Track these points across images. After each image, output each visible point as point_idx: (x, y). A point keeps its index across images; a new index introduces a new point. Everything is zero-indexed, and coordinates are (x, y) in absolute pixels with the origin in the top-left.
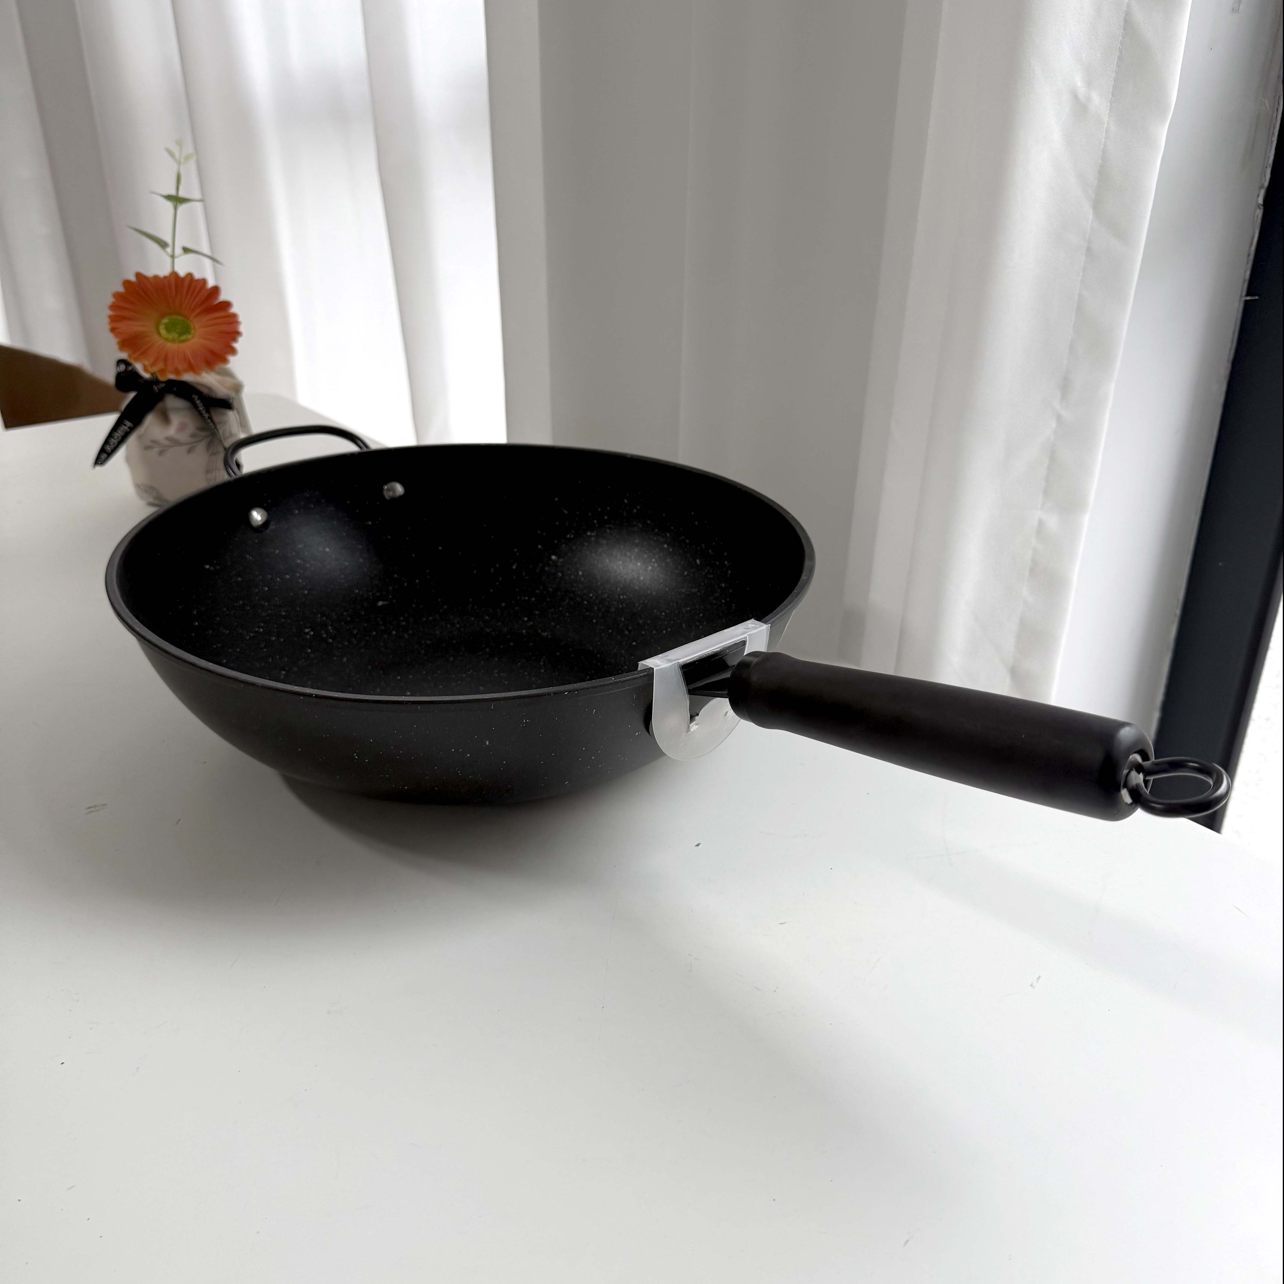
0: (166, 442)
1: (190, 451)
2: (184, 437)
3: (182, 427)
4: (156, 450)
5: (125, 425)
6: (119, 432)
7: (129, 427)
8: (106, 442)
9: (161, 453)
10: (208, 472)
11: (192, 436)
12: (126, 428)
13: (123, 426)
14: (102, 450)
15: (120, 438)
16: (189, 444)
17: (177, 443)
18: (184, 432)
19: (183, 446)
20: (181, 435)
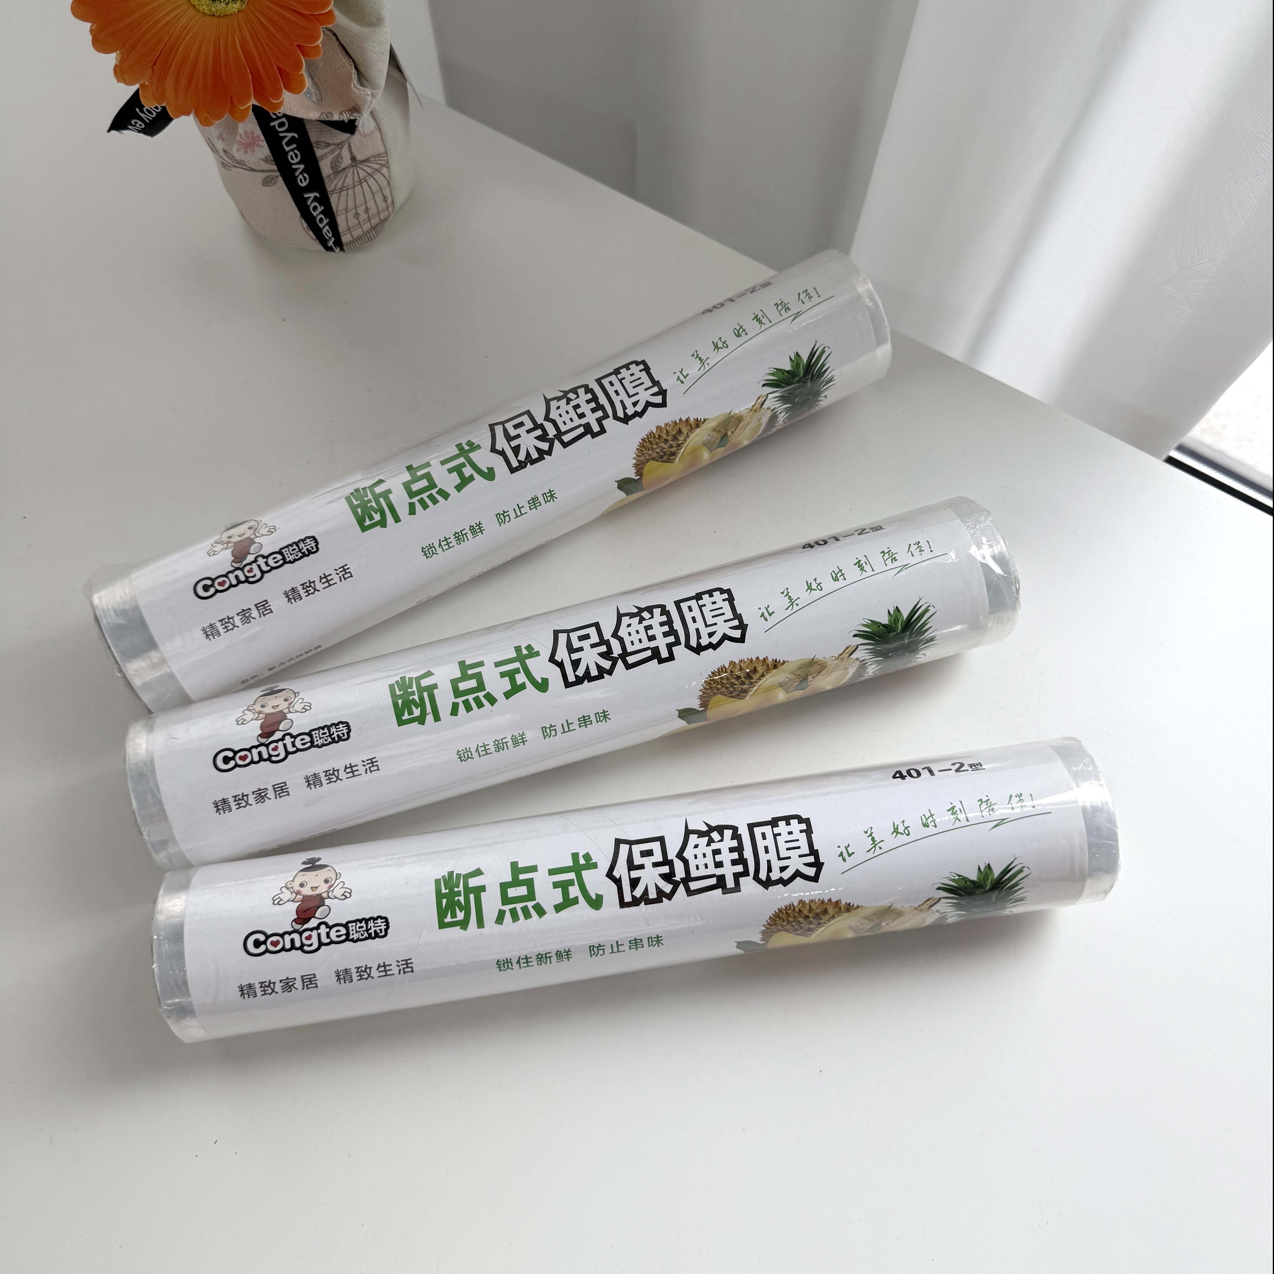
16: (262, 171)
17: (241, 164)
18: (252, 152)
19: (255, 173)
20: (246, 152)
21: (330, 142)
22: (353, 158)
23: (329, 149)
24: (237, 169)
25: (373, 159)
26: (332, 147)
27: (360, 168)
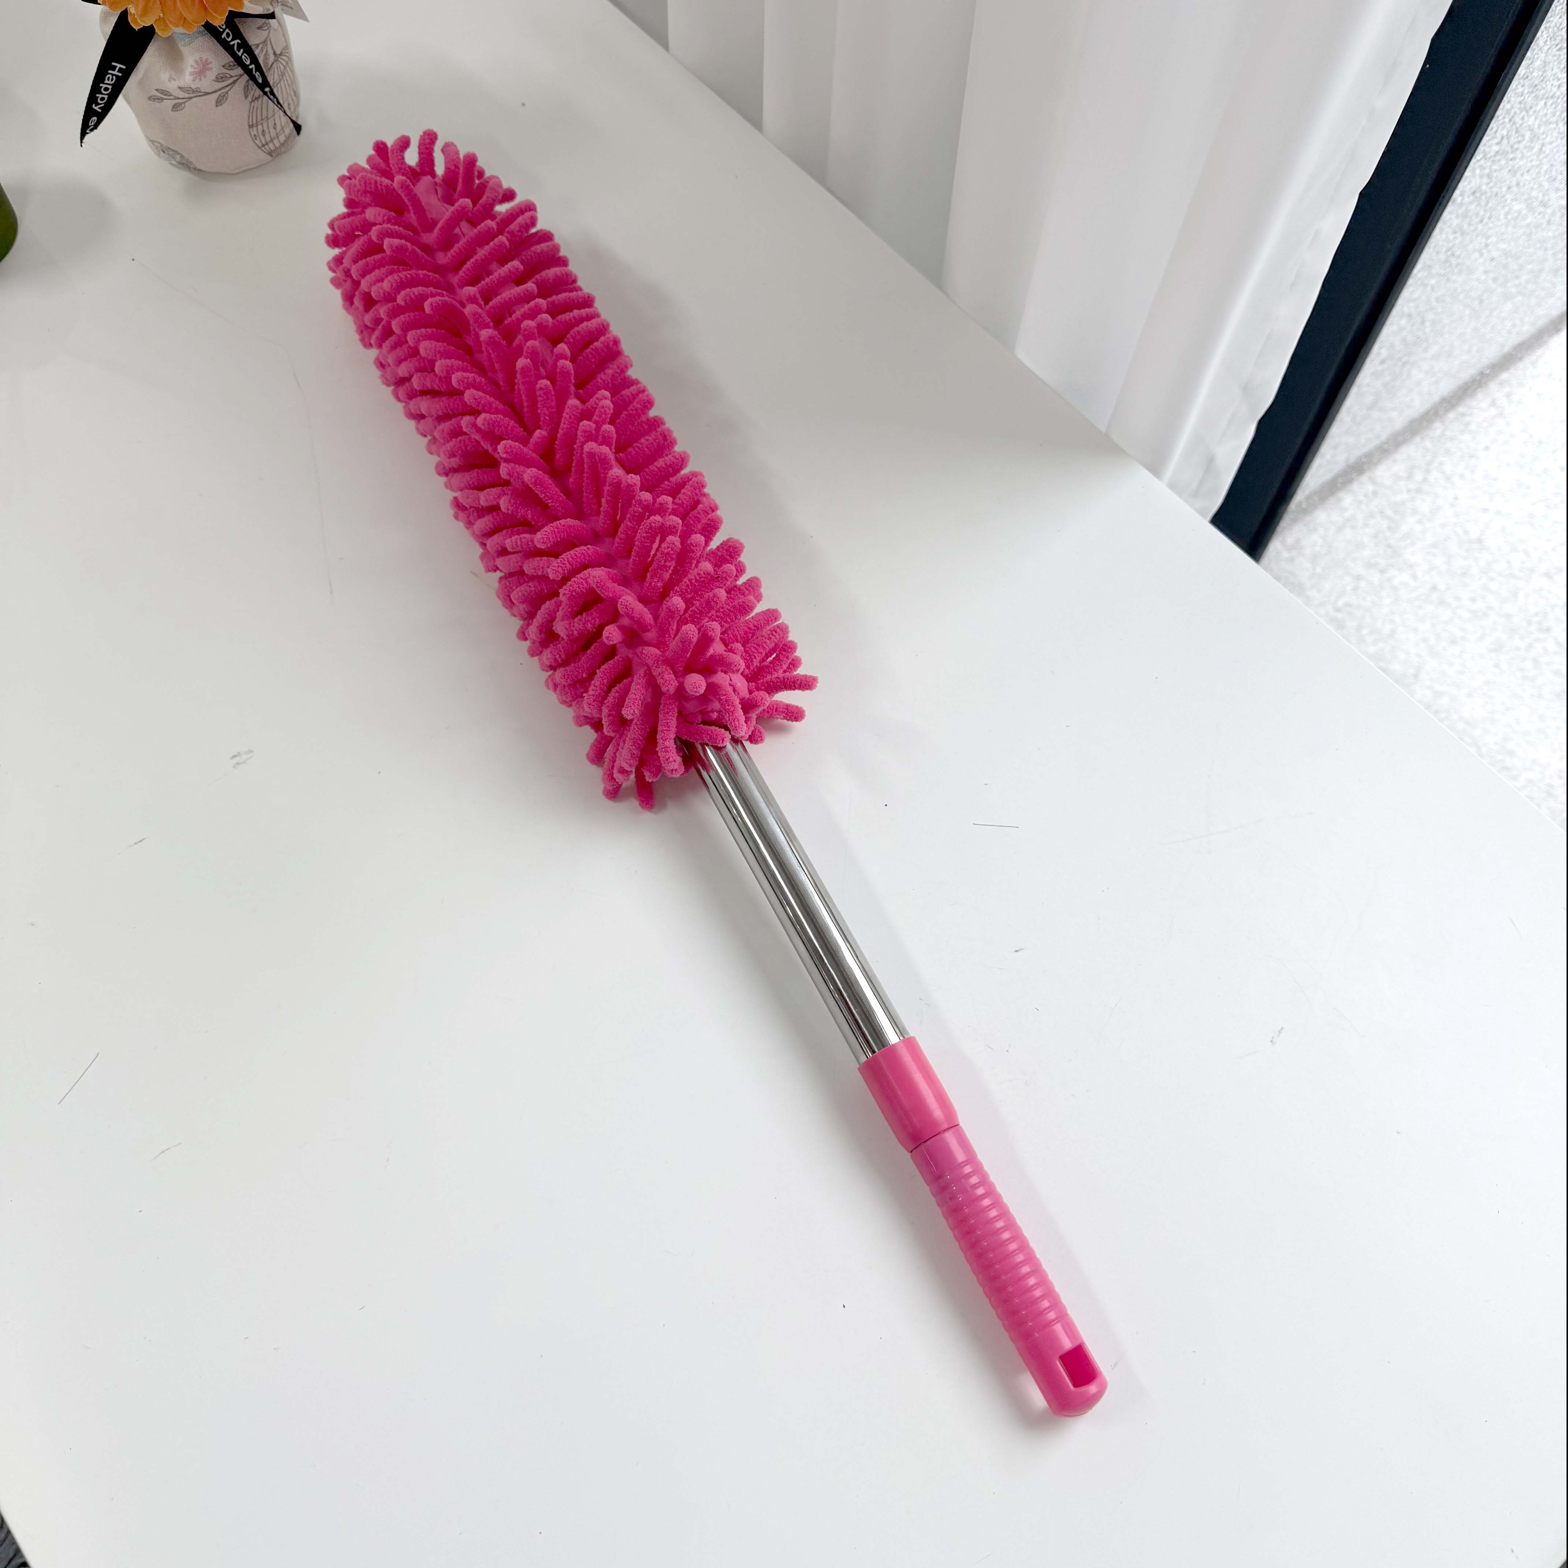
0: (182, 94)
1: (219, 102)
2: (207, 83)
3: (202, 69)
4: (169, 104)
5: (114, 68)
6: (106, 81)
7: (120, 70)
8: (92, 99)
9: (175, 107)
10: (251, 126)
11: (219, 79)
12: (115, 73)
13: (110, 72)
14: (89, 113)
15: (110, 87)
16: (216, 91)
17: (197, 93)
18: (205, 77)
19: (209, 96)
20: (200, 79)
21: (258, 42)
22: (275, 54)
23: (260, 48)
24: (194, 99)
25: (284, 52)
26: (261, 46)
27: (280, 61)
